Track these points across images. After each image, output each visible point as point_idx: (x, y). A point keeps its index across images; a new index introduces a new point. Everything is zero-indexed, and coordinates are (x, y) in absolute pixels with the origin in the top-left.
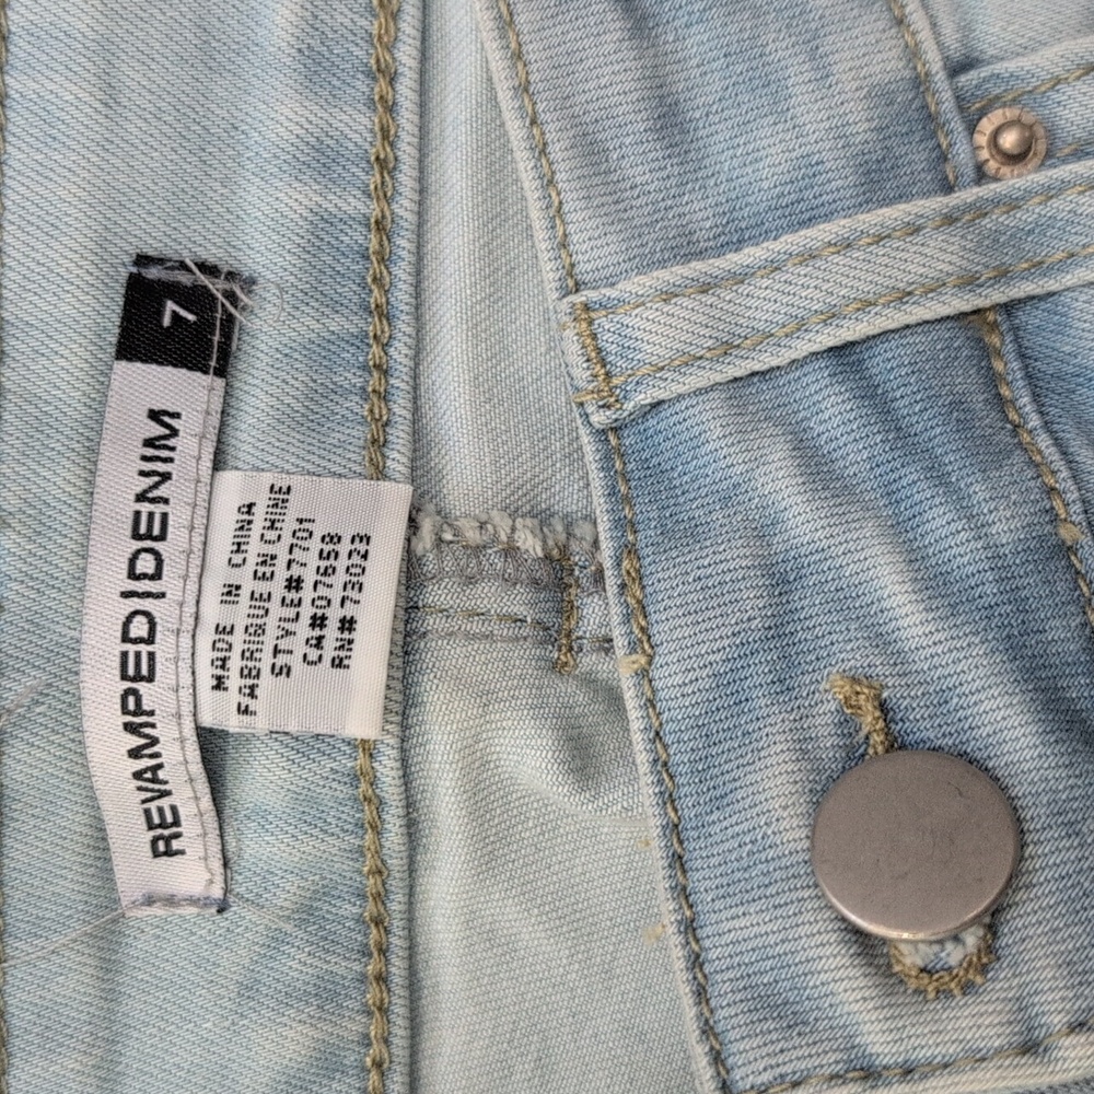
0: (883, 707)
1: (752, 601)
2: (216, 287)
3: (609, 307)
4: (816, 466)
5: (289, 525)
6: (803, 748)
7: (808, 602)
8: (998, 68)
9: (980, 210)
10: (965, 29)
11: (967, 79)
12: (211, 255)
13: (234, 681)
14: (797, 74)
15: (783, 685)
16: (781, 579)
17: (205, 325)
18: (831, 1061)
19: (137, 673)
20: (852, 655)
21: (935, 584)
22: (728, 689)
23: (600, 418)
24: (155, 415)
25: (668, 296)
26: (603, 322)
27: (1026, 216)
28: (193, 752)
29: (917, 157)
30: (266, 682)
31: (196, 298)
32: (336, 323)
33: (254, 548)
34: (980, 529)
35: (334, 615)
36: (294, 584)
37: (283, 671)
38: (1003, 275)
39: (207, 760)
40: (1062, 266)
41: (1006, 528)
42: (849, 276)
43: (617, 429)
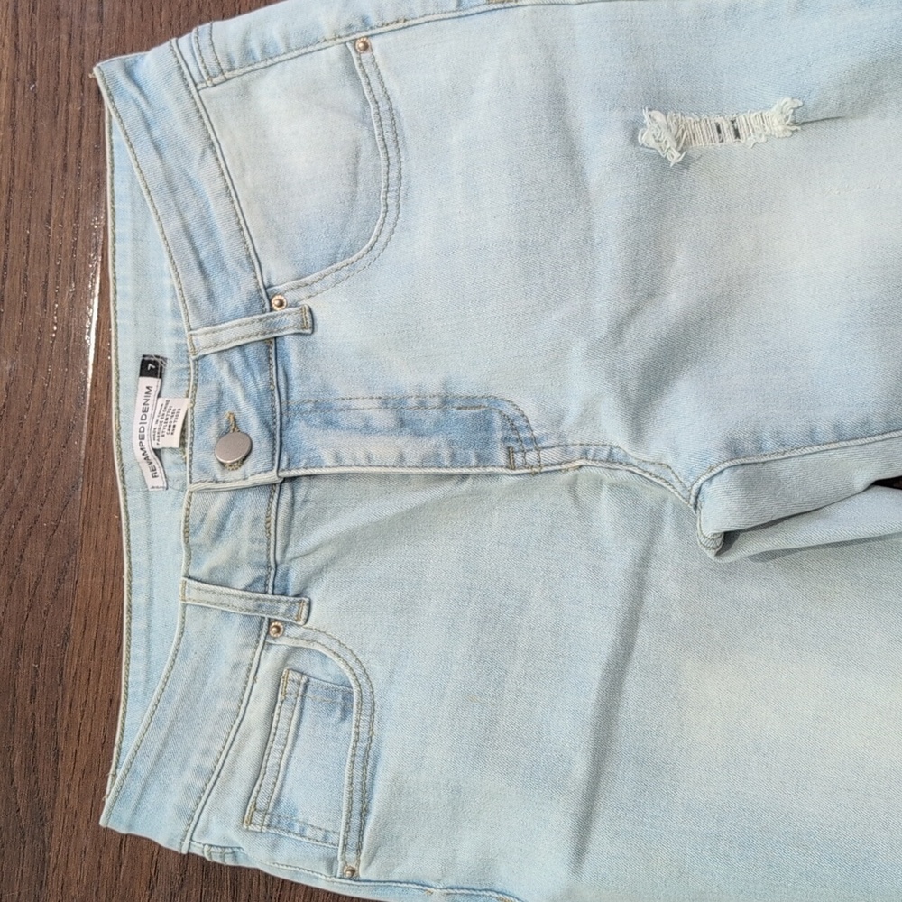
0: (235, 419)
1: (215, 396)
2: (159, 360)
3: (195, 335)
4: (232, 370)
5: (168, 407)
6: (219, 426)
7: (225, 398)
8: (276, 288)
9: (267, 318)
10: (269, 279)
11: (269, 290)
12: (158, 354)
13: (156, 438)
14: (235, 287)
15: (218, 413)
16: (221, 393)
17: (157, 368)
18: (210, 479)
19: (142, 438)
20: (231, 409)
21: (247, 395)
22: (207, 412)
23: (193, 358)
24: (148, 388)
25: (206, 333)
26: (194, 338)
27: (277, 320)
28: (153, 453)
29: (258, 306)
30: (161, 438)
31: (155, 363)
32: (182, 366)
33: (162, 412)
34: (256, 385)
35: (172, 424)
36: (167, 419)
37: (163, 436)
38: (272, 332)
39: (157, 455)
40: (283, 330)
41: (261, 386)
42: (240, 331)
43: (197, 360)
